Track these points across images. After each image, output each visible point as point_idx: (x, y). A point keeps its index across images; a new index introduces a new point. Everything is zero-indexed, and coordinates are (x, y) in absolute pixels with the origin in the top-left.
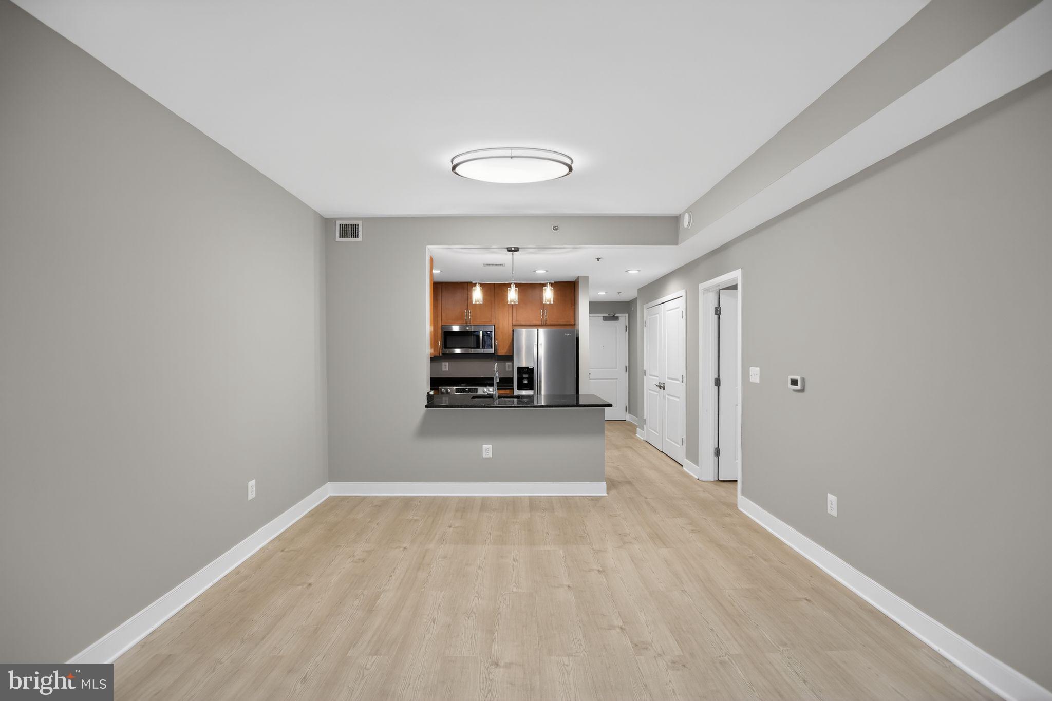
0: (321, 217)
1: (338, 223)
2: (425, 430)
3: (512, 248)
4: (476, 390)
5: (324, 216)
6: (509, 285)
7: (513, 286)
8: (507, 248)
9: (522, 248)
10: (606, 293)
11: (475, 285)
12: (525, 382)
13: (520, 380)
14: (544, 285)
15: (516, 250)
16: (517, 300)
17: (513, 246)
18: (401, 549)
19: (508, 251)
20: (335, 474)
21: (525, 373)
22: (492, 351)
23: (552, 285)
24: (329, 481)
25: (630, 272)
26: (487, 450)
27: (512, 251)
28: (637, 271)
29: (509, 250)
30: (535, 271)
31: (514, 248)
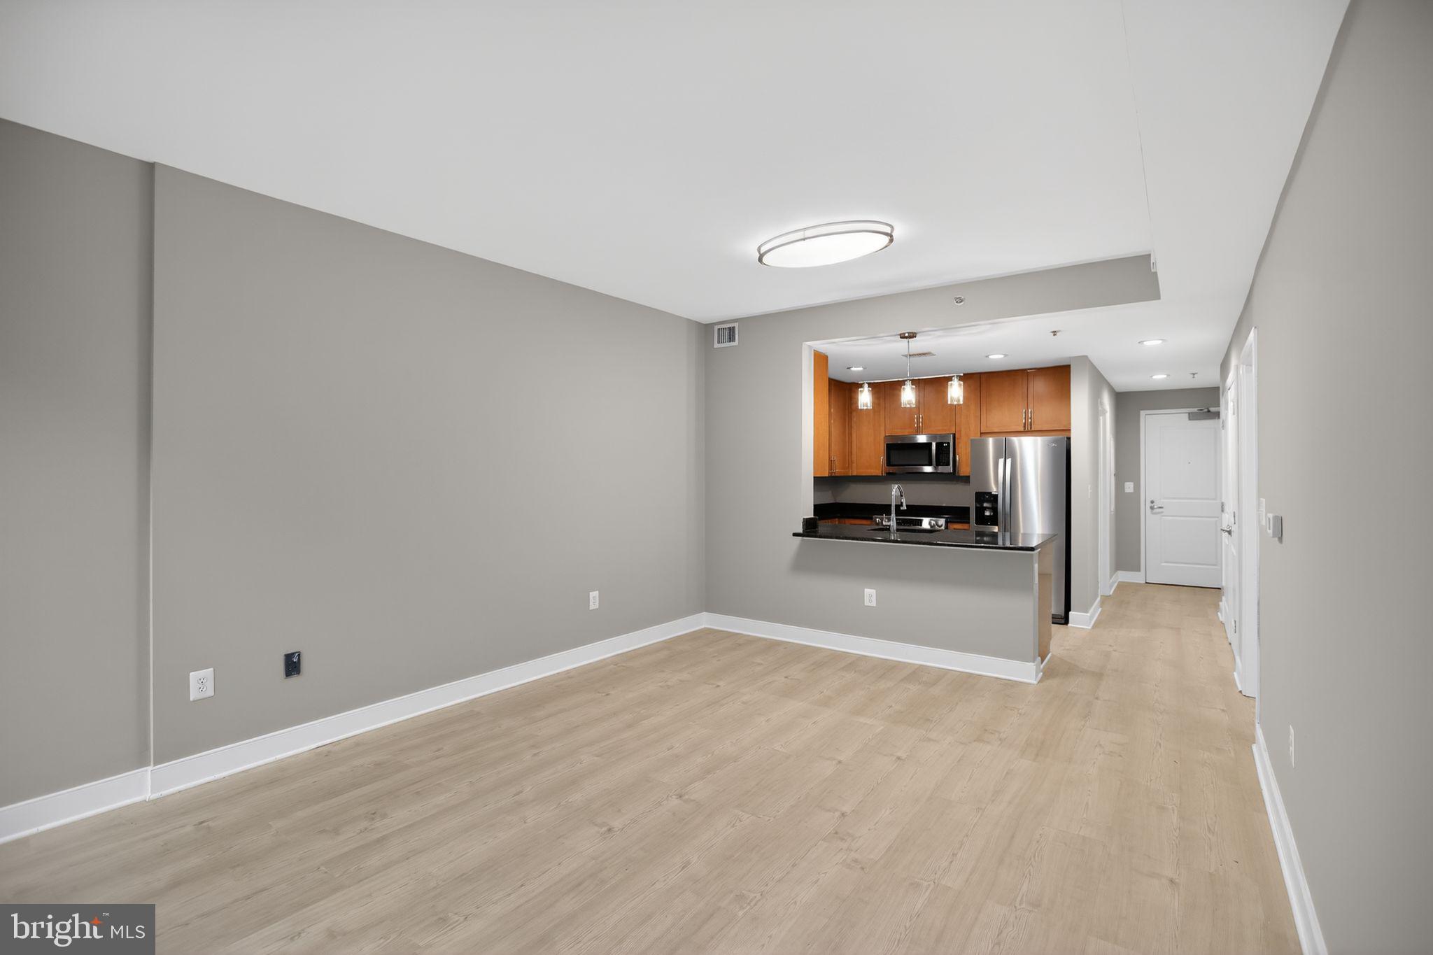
0: (699, 324)
1: (716, 328)
2: (800, 565)
3: (904, 334)
4: (920, 523)
5: (703, 322)
6: (903, 383)
7: (908, 385)
8: (900, 334)
9: (920, 332)
10: (1168, 375)
11: (861, 386)
12: (987, 513)
13: (980, 510)
14: (950, 379)
15: (912, 335)
16: (914, 402)
17: (906, 330)
18: (714, 686)
19: (901, 338)
20: (710, 604)
21: (987, 501)
22: (950, 469)
23: (960, 378)
24: (707, 610)
25: (1145, 343)
26: (870, 596)
27: (906, 338)
28: (1160, 342)
29: (903, 336)
30: (987, 356)
31: (908, 333)
